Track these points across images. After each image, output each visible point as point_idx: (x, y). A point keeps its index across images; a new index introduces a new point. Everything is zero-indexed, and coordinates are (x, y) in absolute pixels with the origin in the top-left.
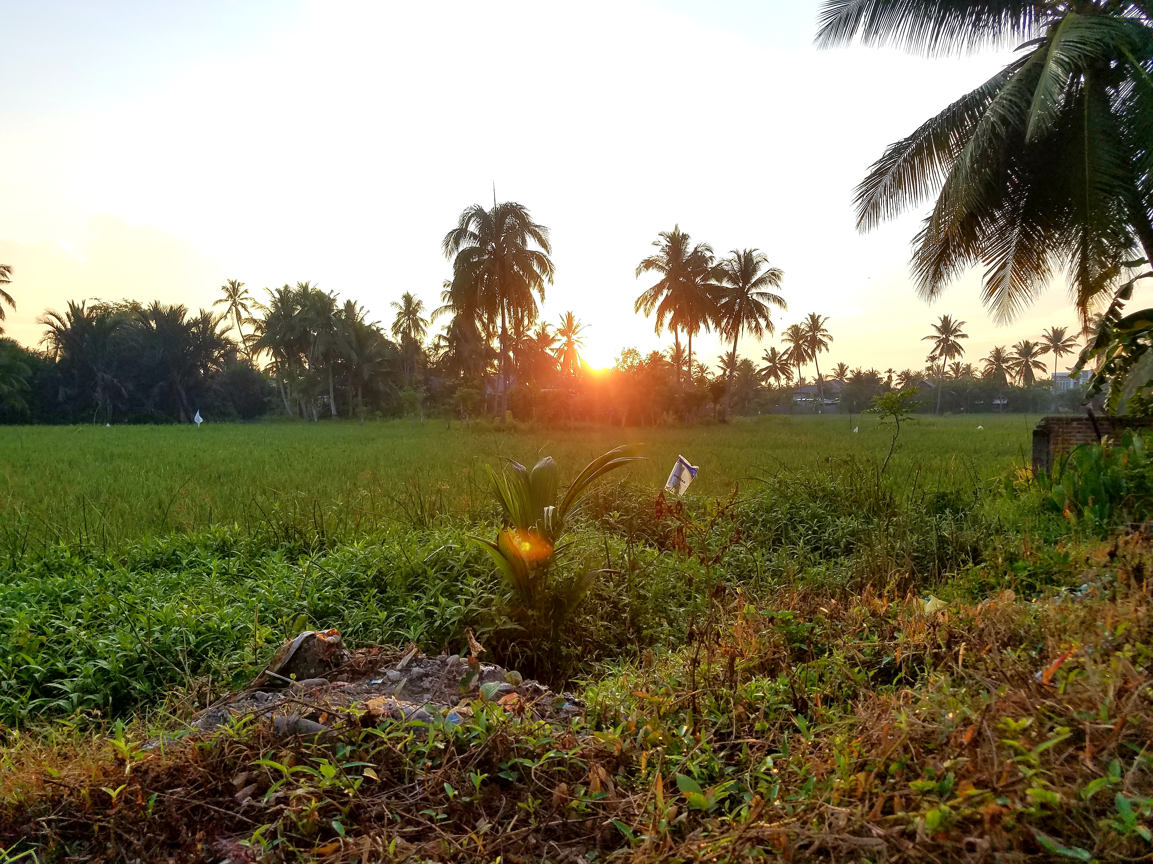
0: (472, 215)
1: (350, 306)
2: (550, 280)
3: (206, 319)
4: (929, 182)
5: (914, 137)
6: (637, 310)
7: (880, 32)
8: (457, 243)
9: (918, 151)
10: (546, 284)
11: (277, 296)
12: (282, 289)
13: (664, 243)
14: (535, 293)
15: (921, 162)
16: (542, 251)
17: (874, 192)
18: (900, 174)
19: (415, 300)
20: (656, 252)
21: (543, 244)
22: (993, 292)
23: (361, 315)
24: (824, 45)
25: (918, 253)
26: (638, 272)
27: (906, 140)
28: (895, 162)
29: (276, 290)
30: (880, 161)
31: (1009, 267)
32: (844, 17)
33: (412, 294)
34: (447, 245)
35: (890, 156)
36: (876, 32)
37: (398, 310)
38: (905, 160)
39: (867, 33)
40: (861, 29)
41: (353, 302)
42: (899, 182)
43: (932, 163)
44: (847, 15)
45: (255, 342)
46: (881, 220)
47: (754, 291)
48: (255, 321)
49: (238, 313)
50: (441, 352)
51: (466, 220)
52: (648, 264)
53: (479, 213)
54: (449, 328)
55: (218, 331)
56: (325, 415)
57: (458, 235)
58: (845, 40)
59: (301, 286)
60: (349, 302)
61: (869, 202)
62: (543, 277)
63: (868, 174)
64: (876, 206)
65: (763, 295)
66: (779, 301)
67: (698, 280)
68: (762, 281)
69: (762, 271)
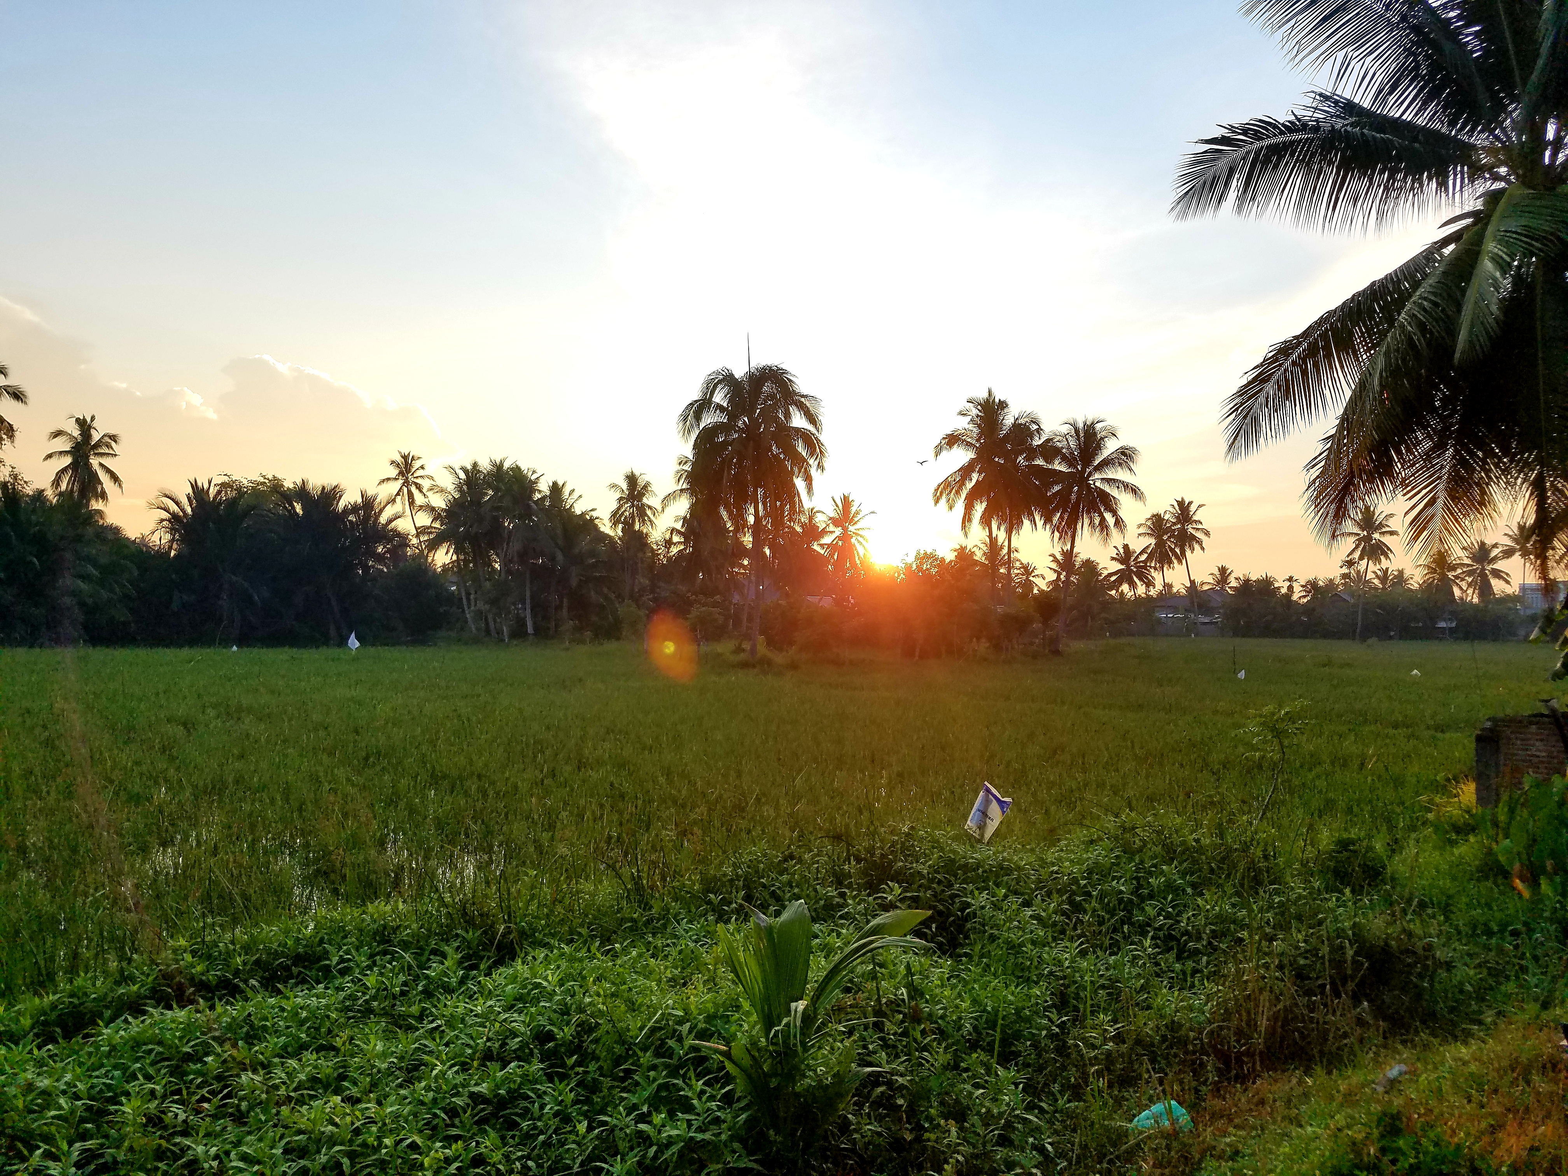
0: (720, 382)
1: (556, 489)
2: (820, 467)
3: (368, 504)
4: (1327, 392)
5: (1306, 334)
6: (937, 501)
7: (1259, 198)
8: (698, 417)
9: (1312, 351)
10: (813, 471)
11: (462, 476)
12: (469, 467)
13: (975, 412)
14: (799, 483)
15: (1316, 365)
16: (810, 427)
17: (1253, 404)
18: (1287, 381)
19: (641, 482)
20: (963, 424)
21: (812, 418)
22: (1418, 536)
23: (570, 501)
24: (1184, 215)
25: (1314, 481)
26: (939, 450)
27: (1296, 337)
28: (1280, 365)
29: (463, 469)
30: (1261, 365)
31: (1440, 502)
32: (1211, 178)
33: (637, 473)
34: (685, 420)
35: (1275, 359)
36: (1253, 198)
37: (618, 495)
38: (1294, 363)
39: (1241, 200)
40: (1232, 195)
41: (560, 483)
42: (1286, 391)
43: (1331, 368)
44: (1214, 178)
45: (432, 537)
46: (1262, 440)
47: (1097, 476)
48: (433, 509)
49: (410, 495)
50: (674, 550)
51: (711, 386)
52: (952, 440)
53: (728, 379)
54: (685, 518)
55: (383, 519)
56: (518, 633)
57: (699, 407)
58: (1211, 210)
59: (494, 464)
60: (555, 484)
61: (1245, 417)
62: (811, 461)
63: (1244, 381)
64: (1255, 422)
65: (1109, 481)
66: (1133, 490)
67: (1020, 460)
68: (1108, 463)
69: (1109, 449)
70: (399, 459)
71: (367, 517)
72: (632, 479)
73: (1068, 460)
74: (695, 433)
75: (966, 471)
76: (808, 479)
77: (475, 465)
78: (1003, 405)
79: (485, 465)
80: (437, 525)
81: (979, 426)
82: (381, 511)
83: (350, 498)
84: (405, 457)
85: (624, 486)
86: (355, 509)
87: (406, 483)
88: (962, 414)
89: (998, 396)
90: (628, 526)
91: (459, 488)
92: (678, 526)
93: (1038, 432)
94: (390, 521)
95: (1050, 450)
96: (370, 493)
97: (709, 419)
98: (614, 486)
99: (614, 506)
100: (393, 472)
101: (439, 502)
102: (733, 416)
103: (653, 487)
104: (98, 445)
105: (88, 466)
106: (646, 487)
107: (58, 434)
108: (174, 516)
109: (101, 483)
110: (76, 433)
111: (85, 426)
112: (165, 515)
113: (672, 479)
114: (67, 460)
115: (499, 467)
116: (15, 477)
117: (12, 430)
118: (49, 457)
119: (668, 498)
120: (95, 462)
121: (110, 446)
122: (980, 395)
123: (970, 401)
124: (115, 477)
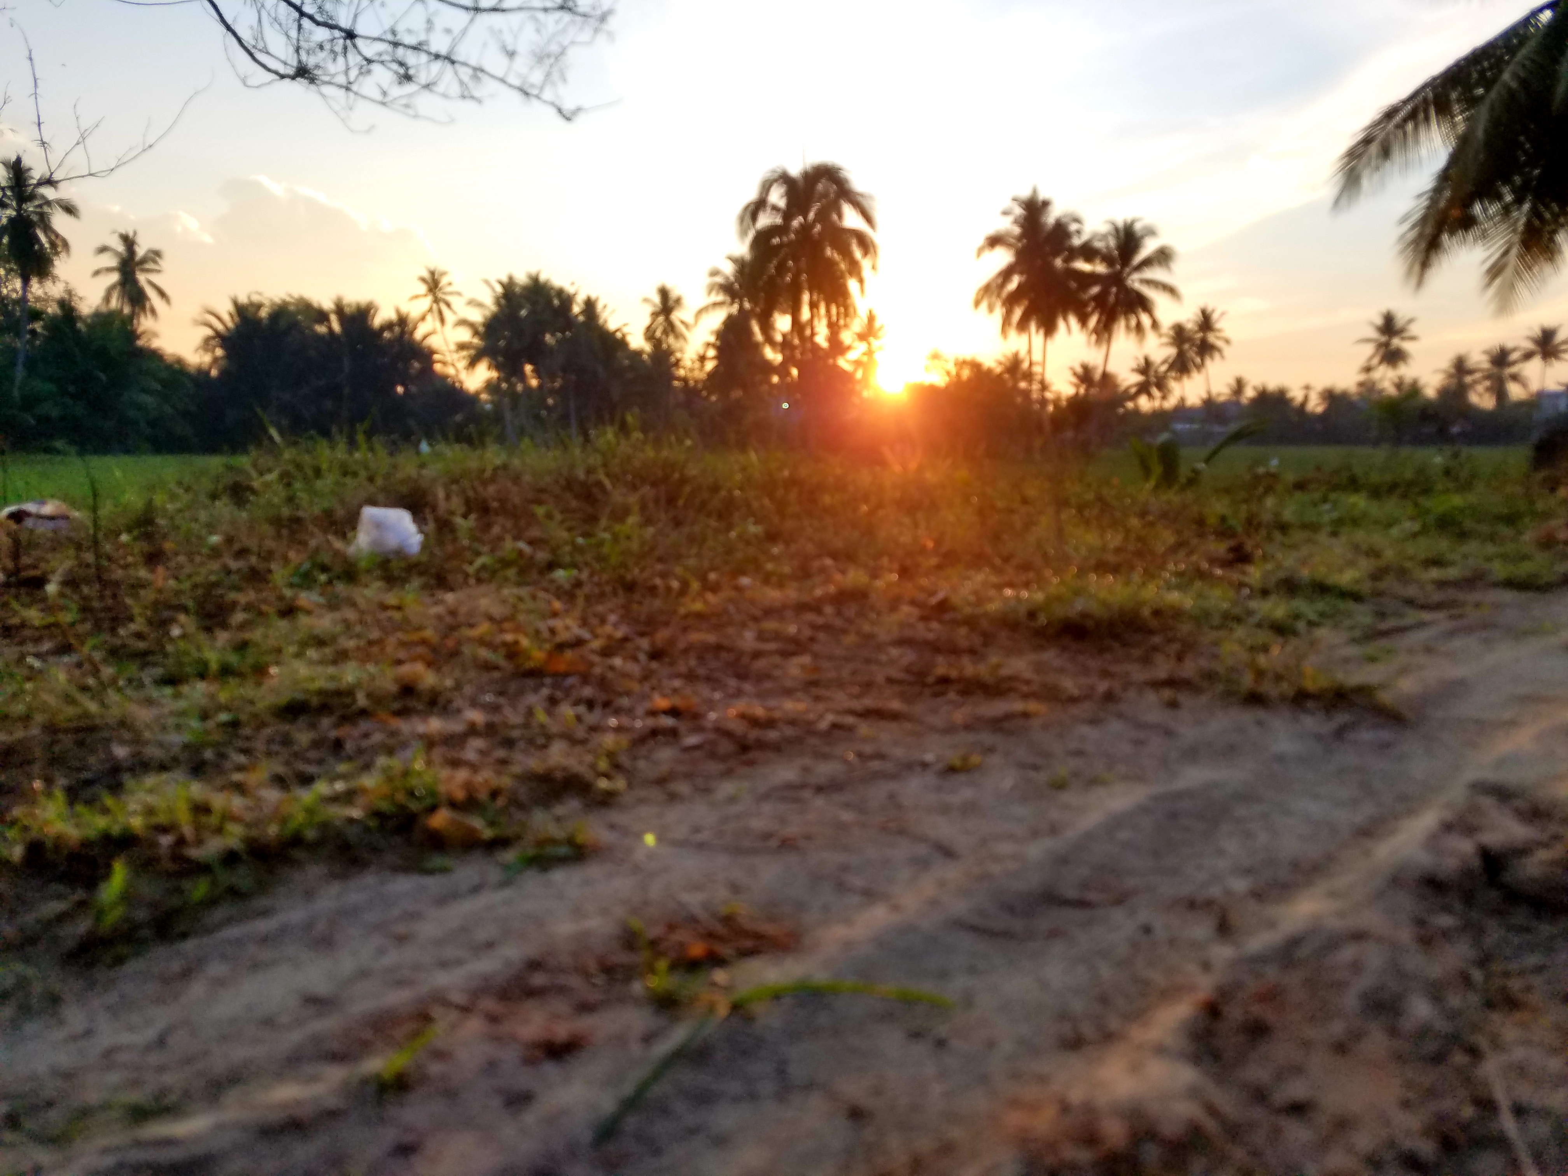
0: (776, 181)
1: (590, 304)
2: (874, 267)
3: (402, 320)
5: (1410, 98)
6: (977, 303)
8: (754, 219)
9: (1412, 115)
10: (866, 273)
11: (500, 290)
12: (505, 281)
13: (1018, 211)
16: (866, 227)
17: (1358, 164)
19: (673, 296)
21: (868, 218)
22: (1493, 280)
23: (603, 317)
26: (981, 252)
27: (1401, 102)
28: (1385, 127)
29: (498, 282)
30: (1369, 127)
31: (1513, 253)
33: (669, 287)
34: (742, 221)
35: (1382, 121)
37: (651, 310)
38: (1396, 125)
41: (594, 298)
42: (1386, 153)
43: (1429, 129)
45: (470, 353)
46: (1361, 198)
47: (1136, 276)
48: (470, 324)
49: (440, 313)
50: (709, 366)
54: (719, 332)
55: (417, 336)
57: (756, 207)
59: (530, 277)
60: (589, 299)
61: (1350, 175)
62: (864, 262)
63: (1354, 142)
64: (1358, 180)
65: (1148, 282)
66: (1170, 290)
67: (1058, 262)
68: (1147, 263)
69: (1148, 248)
70: (426, 275)
71: (403, 333)
72: (664, 293)
73: (1107, 259)
74: (751, 234)
75: (1006, 274)
76: (861, 281)
77: (511, 278)
78: (1046, 204)
79: (521, 278)
80: (476, 341)
81: (1022, 226)
82: (415, 328)
83: (383, 315)
84: (432, 273)
85: (657, 299)
86: (389, 326)
87: (436, 300)
88: (1005, 213)
89: (1042, 196)
90: (657, 343)
91: (497, 302)
92: (712, 339)
93: (1078, 232)
94: (425, 337)
95: (1088, 252)
96: (404, 310)
97: (765, 220)
98: (646, 300)
99: (647, 321)
100: (423, 288)
101: (477, 316)
102: (788, 215)
103: (685, 301)
104: (144, 261)
105: (135, 282)
106: (678, 301)
107: (103, 249)
108: (218, 334)
109: (149, 299)
110: (121, 248)
111: (129, 242)
112: (210, 332)
113: (704, 290)
114: (115, 277)
115: (535, 280)
116: (69, 292)
117: (66, 244)
118: (97, 273)
119: (700, 312)
120: (142, 278)
121: (155, 262)
122: (1025, 193)
123: (1014, 200)
124: (162, 294)
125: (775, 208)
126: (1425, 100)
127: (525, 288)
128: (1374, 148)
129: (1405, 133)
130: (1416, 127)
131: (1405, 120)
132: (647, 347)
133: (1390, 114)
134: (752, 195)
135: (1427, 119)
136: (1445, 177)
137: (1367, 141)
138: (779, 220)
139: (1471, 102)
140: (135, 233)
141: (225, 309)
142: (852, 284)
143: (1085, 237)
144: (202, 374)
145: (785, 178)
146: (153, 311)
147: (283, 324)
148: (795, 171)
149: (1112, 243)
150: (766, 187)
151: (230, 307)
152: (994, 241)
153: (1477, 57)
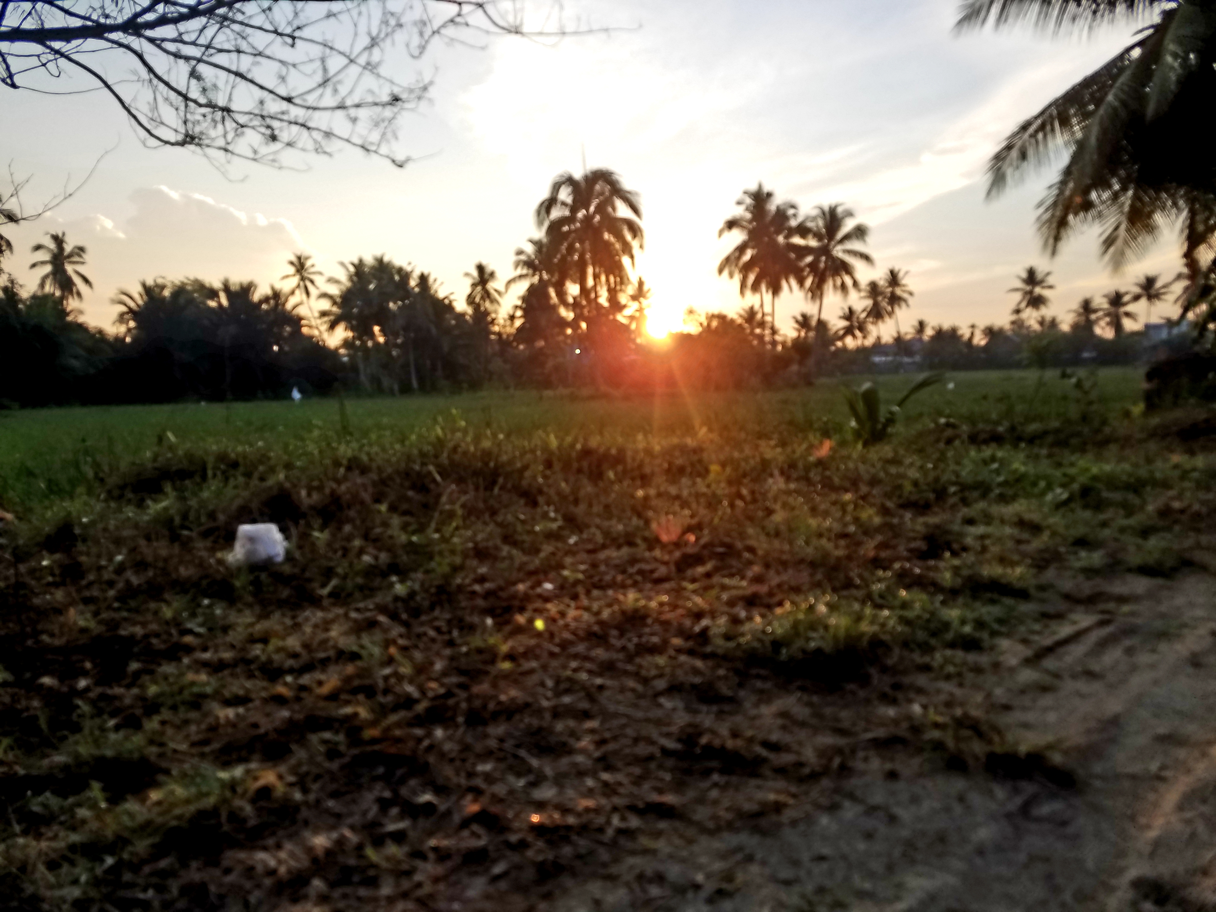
0: (563, 183)
1: (423, 279)
2: (641, 246)
3: (276, 295)
4: (1052, 155)
5: (1040, 114)
6: (721, 273)
7: (1011, 19)
8: (548, 212)
9: (1042, 128)
10: (636, 250)
11: (352, 269)
12: (356, 262)
13: (749, 201)
16: (634, 217)
17: (1002, 165)
19: (488, 270)
20: (740, 212)
21: (636, 210)
22: (1108, 250)
23: (434, 288)
24: (958, 35)
26: (721, 232)
27: (1033, 118)
28: (1021, 137)
29: (350, 263)
30: (1009, 137)
31: (1123, 226)
33: (485, 264)
34: (539, 214)
35: (1018, 132)
37: (471, 282)
38: (1030, 135)
40: (992, 19)
41: (426, 274)
43: (1054, 136)
44: (980, 7)
45: (331, 318)
46: (1007, 190)
47: (839, 248)
48: (330, 297)
49: (306, 288)
50: (517, 323)
54: (524, 297)
55: (288, 307)
56: (406, 389)
57: (549, 204)
58: (977, 29)
59: (376, 259)
60: (423, 275)
61: (997, 174)
62: (634, 243)
63: (998, 149)
64: (1004, 176)
65: (848, 251)
66: (866, 258)
67: (781, 239)
68: (847, 237)
69: (848, 226)
70: (294, 259)
71: (277, 305)
72: (481, 268)
73: (818, 236)
74: (546, 224)
75: (742, 249)
76: (632, 257)
77: (361, 261)
78: (769, 195)
79: (369, 260)
80: (335, 309)
81: (752, 212)
82: (286, 300)
83: (261, 291)
84: (299, 258)
85: (475, 273)
86: (266, 300)
87: (303, 279)
88: (739, 203)
89: (766, 189)
90: (477, 308)
91: (351, 278)
92: (519, 303)
93: (795, 215)
94: (294, 308)
95: (803, 230)
96: (278, 287)
97: (556, 213)
99: (468, 290)
100: (292, 270)
101: (334, 290)
102: (574, 209)
103: (498, 274)
104: (70, 255)
105: (64, 272)
106: (492, 274)
107: (38, 248)
108: (131, 310)
109: (75, 285)
110: (52, 246)
111: (58, 240)
112: (124, 309)
113: (511, 266)
114: (48, 268)
115: (380, 261)
116: (12, 282)
117: (9, 244)
118: (34, 266)
119: (509, 282)
120: (69, 269)
121: (80, 256)
122: (753, 187)
123: (745, 193)
124: (86, 281)
125: (564, 204)
126: (1051, 116)
127: (373, 268)
128: (1014, 153)
129: (1037, 142)
130: (1045, 136)
131: (1037, 131)
132: (470, 311)
133: (1024, 127)
134: (545, 194)
135: (1053, 130)
136: (1068, 172)
137: (1009, 147)
138: (567, 213)
139: (1086, 115)
140: (64, 234)
141: (136, 290)
142: (625, 260)
143: (800, 219)
144: (119, 340)
145: (570, 181)
146: (79, 294)
147: (182, 300)
148: (578, 175)
149: (821, 223)
150: (556, 187)
151: (140, 289)
152: (731, 224)
153: (1087, 83)
